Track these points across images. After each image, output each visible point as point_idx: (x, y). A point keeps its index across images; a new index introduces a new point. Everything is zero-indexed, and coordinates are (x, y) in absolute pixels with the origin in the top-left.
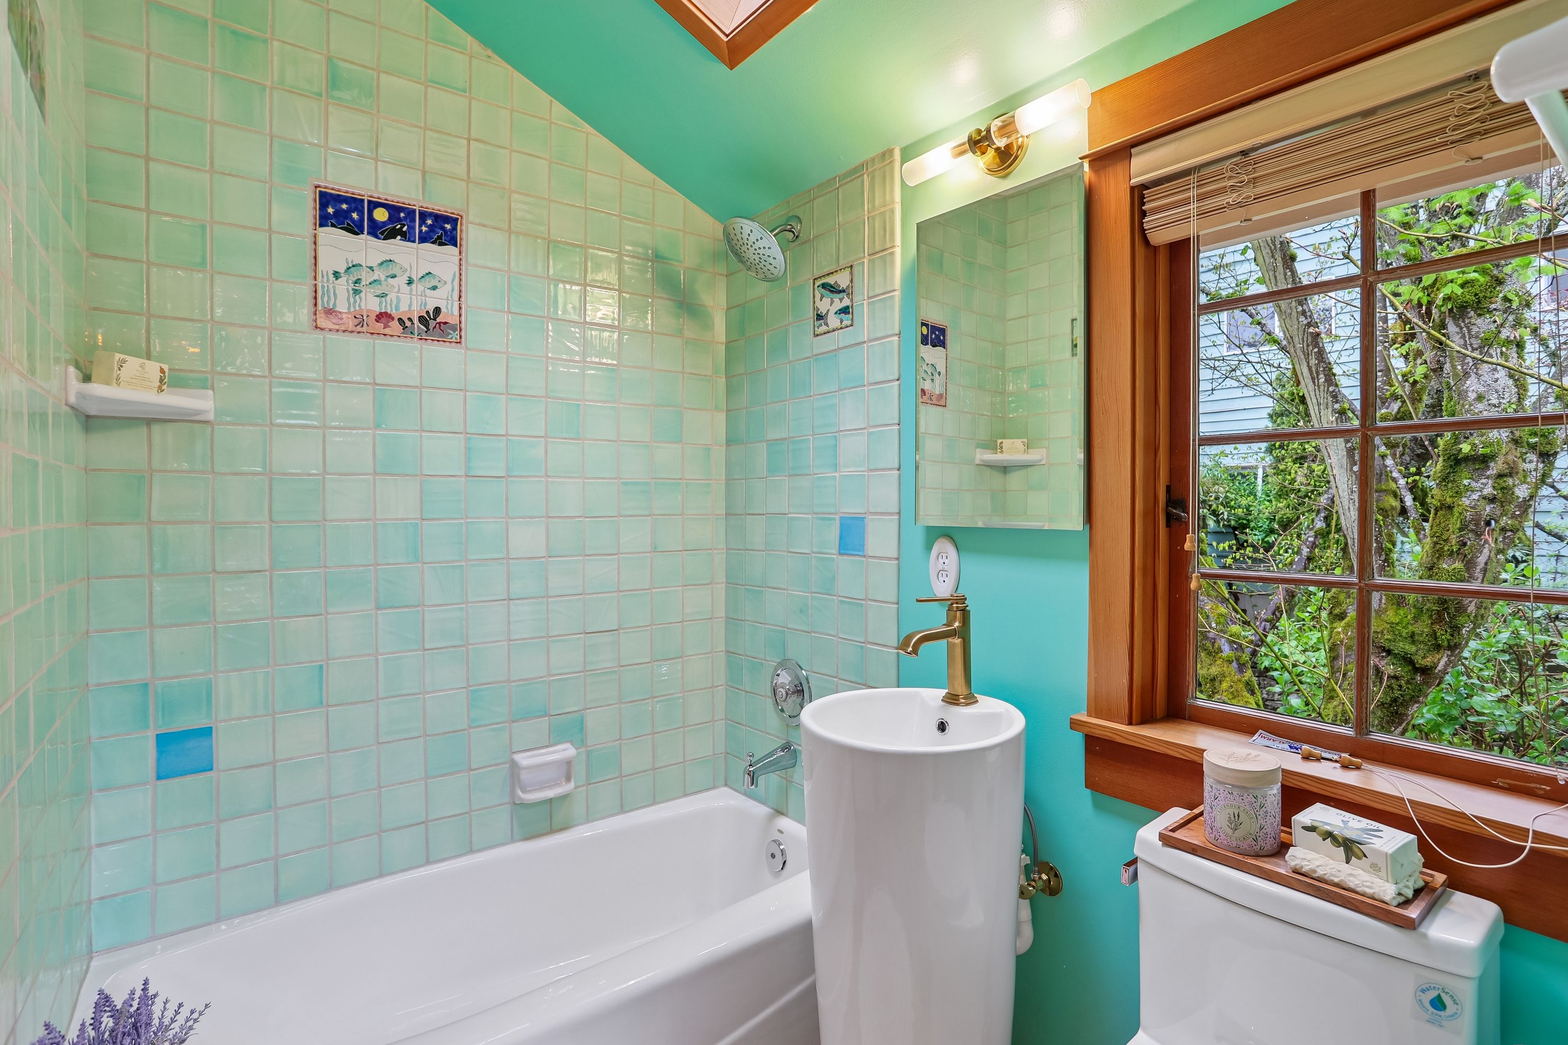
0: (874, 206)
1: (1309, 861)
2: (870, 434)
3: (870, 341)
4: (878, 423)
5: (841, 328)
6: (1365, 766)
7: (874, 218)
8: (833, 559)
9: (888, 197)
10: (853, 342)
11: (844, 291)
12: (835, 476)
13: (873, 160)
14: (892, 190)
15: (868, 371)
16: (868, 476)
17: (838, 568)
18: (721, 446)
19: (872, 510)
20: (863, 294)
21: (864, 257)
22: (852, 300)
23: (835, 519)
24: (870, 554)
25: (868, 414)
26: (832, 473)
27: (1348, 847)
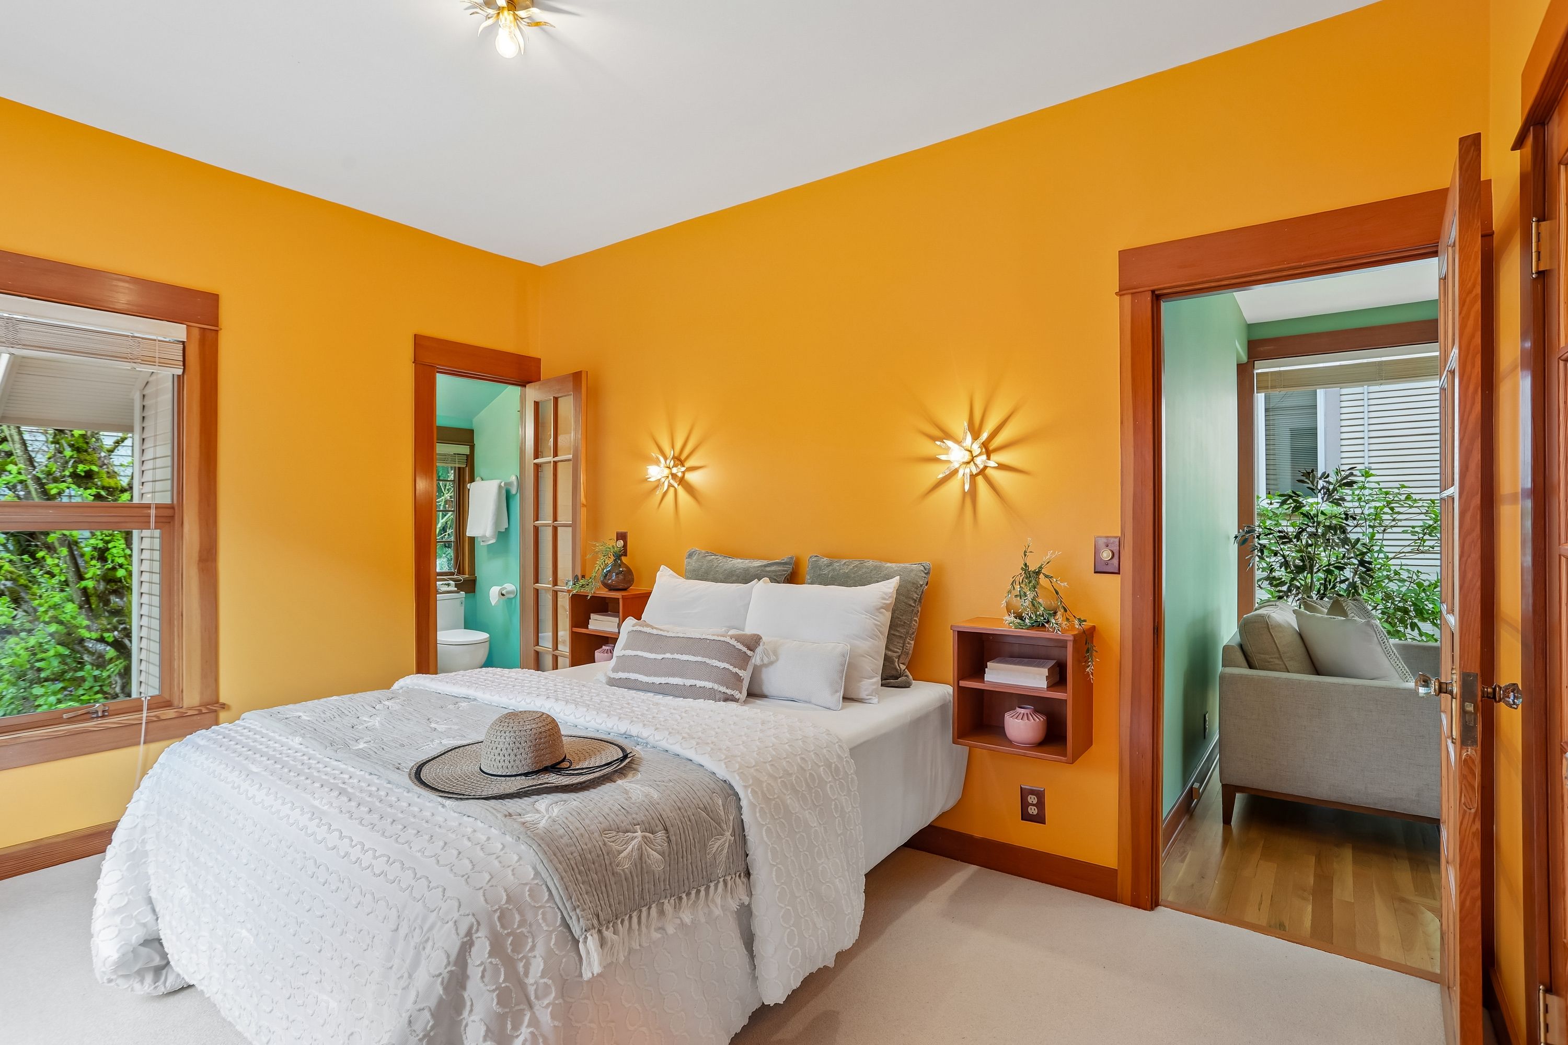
27: (448, 585)
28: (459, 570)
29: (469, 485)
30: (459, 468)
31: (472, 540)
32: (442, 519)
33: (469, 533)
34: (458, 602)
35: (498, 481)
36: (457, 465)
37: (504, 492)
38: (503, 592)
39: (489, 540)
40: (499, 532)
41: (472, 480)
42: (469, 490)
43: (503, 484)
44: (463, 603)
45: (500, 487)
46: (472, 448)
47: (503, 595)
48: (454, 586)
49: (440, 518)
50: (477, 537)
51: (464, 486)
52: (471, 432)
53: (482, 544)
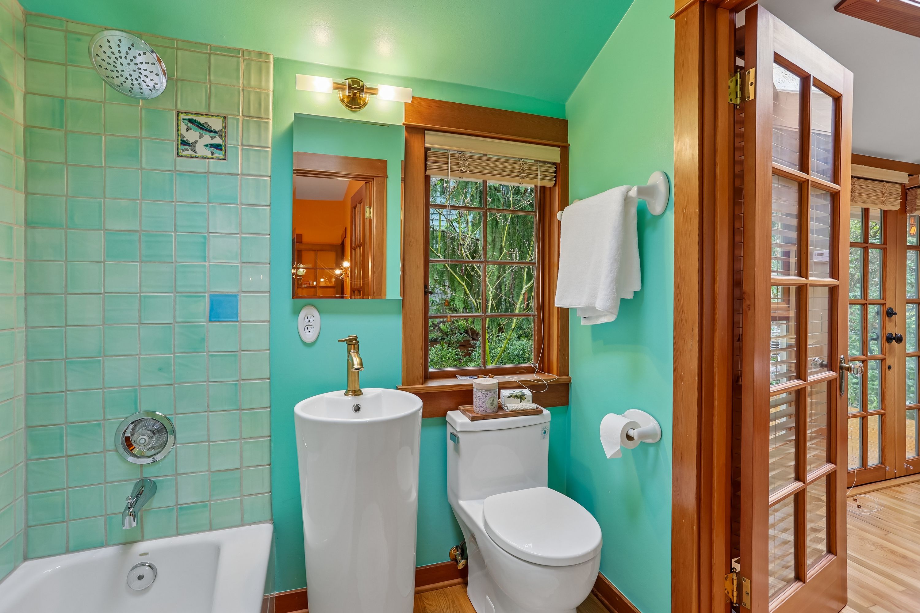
0: (249, 83)
1: (514, 406)
2: (241, 238)
3: (243, 174)
4: (251, 231)
5: (212, 158)
6: (495, 377)
7: (249, 92)
8: (203, 326)
9: (263, 83)
10: (226, 172)
11: (216, 132)
12: (205, 266)
13: (249, 52)
14: (267, 81)
15: (241, 196)
16: (241, 267)
17: (208, 332)
18: (21, 227)
19: (244, 290)
20: (237, 141)
21: (239, 116)
22: (225, 141)
23: (204, 297)
24: (243, 320)
25: (241, 224)
26: (202, 262)
27: (521, 398)
28: (542, 362)
29: (559, 214)
30: (543, 189)
31: (564, 313)
32: (526, 285)
33: (560, 301)
34: (538, 430)
35: (623, 188)
36: (540, 183)
37: (633, 211)
38: (631, 433)
39: (598, 317)
40: (623, 301)
41: (565, 203)
42: (559, 222)
43: (633, 193)
44: (548, 432)
45: (627, 200)
46: (565, 150)
47: (630, 438)
48: (531, 399)
49: (525, 283)
50: (575, 309)
51: (552, 215)
52: (564, 123)
53: (583, 322)
